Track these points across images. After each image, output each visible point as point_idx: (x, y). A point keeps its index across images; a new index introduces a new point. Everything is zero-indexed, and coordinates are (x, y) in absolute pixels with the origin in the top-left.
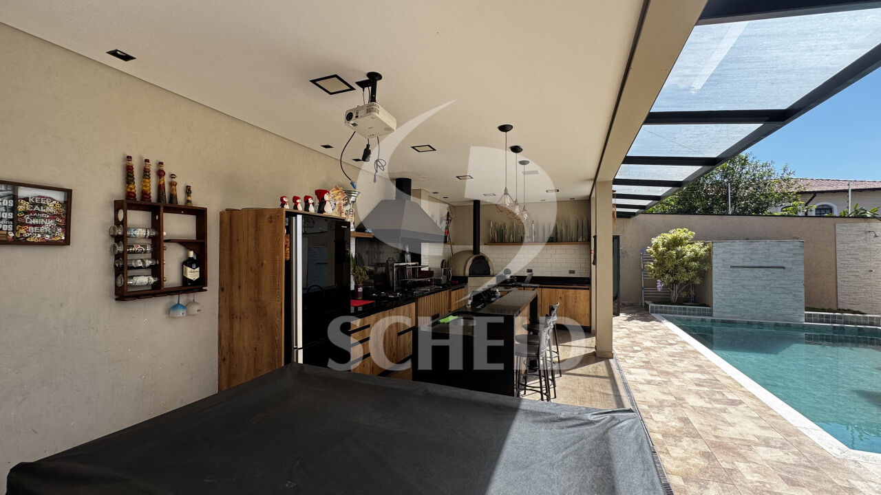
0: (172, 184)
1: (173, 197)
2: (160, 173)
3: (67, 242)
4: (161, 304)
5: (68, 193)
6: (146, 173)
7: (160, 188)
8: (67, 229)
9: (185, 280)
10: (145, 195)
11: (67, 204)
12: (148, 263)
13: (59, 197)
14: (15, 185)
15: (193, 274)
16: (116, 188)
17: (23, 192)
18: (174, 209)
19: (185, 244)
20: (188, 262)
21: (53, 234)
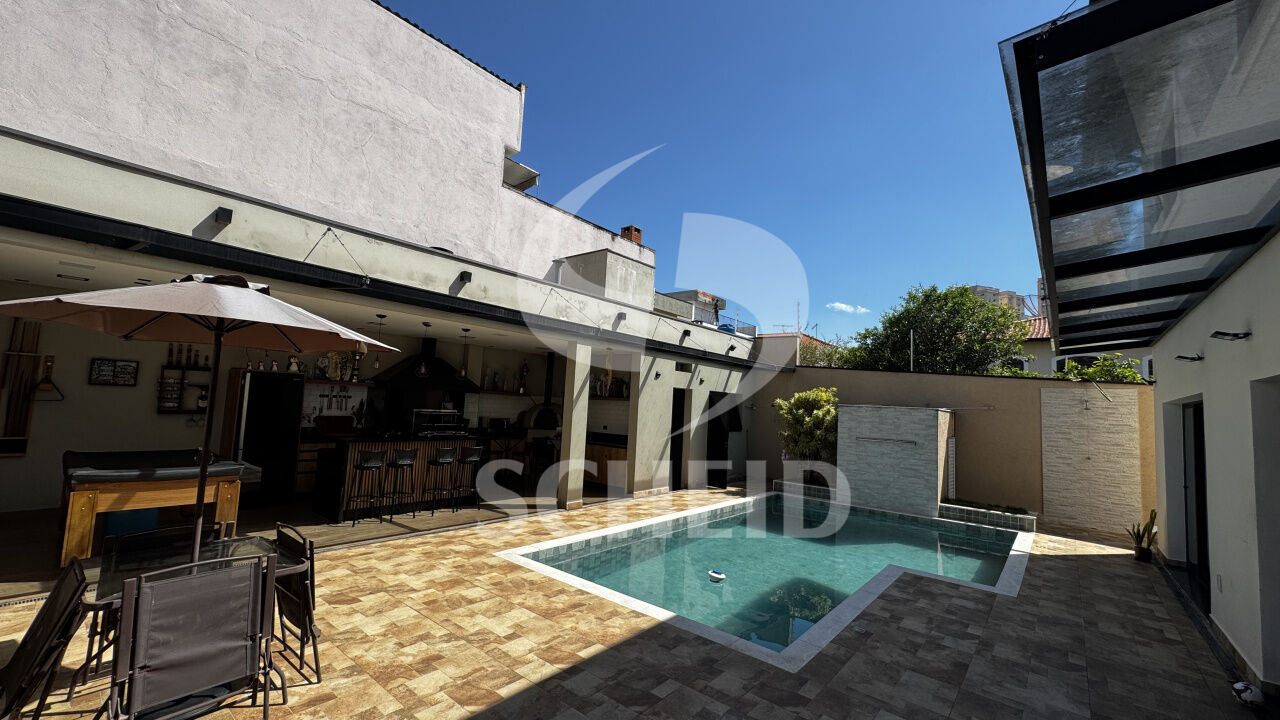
0: (197, 356)
1: (196, 362)
2: (189, 350)
3: (134, 385)
4: (182, 419)
5: (138, 363)
6: (180, 352)
7: (189, 358)
8: (136, 378)
9: (199, 407)
10: (179, 362)
11: (137, 370)
12: (174, 396)
13: (134, 365)
14: (115, 361)
15: (202, 404)
16: (163, 359)
17: (119, 364)
18: (195, 367)
19: (203, 387)
20: (202, 398)
21: (129, 380)
